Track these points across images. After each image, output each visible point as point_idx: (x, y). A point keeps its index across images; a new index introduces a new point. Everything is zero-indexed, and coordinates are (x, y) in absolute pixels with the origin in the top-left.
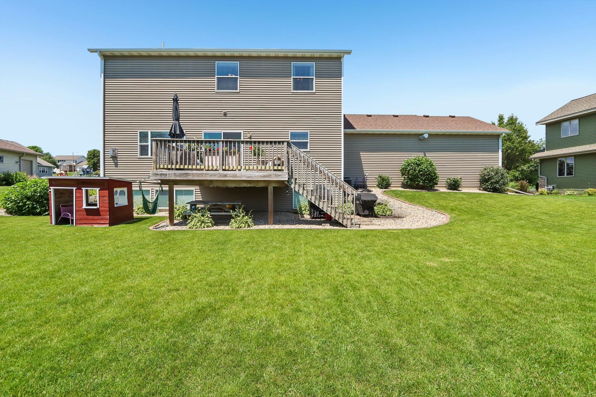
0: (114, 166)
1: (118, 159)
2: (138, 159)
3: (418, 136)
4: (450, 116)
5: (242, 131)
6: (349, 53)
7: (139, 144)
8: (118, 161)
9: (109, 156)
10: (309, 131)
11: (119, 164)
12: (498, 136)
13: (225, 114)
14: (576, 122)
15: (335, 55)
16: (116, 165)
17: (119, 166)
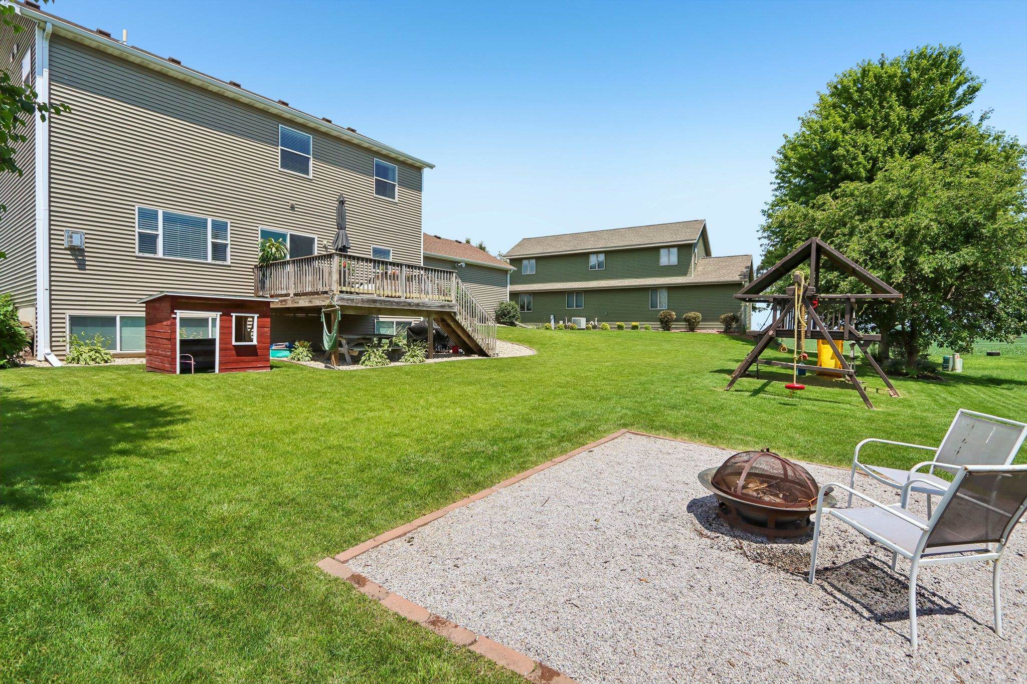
0: (76, 266)
1: (86, 254)
2: (135, 259)
3: (454, 264)
4: (457, 241)
5: (316, 237)
6: (432, 167)
7: (137, 230)
8: (87, 258)
9: (63, 245)
10: (391, 249)
11: (87, 263)
12: (505, 272)
13: (293, 208)
14: (534, 261)
15: (418, 164)
16: (82, 265)
17: (87, 267)
